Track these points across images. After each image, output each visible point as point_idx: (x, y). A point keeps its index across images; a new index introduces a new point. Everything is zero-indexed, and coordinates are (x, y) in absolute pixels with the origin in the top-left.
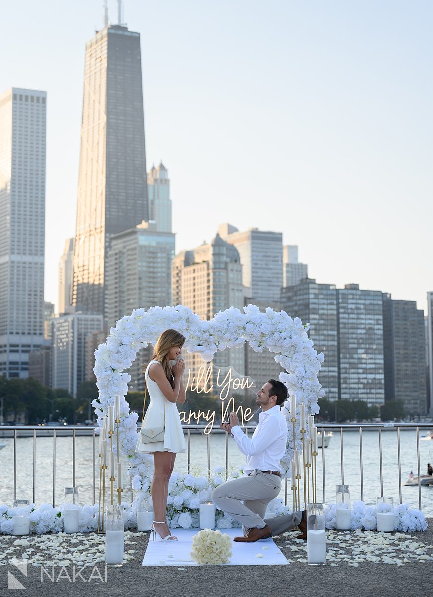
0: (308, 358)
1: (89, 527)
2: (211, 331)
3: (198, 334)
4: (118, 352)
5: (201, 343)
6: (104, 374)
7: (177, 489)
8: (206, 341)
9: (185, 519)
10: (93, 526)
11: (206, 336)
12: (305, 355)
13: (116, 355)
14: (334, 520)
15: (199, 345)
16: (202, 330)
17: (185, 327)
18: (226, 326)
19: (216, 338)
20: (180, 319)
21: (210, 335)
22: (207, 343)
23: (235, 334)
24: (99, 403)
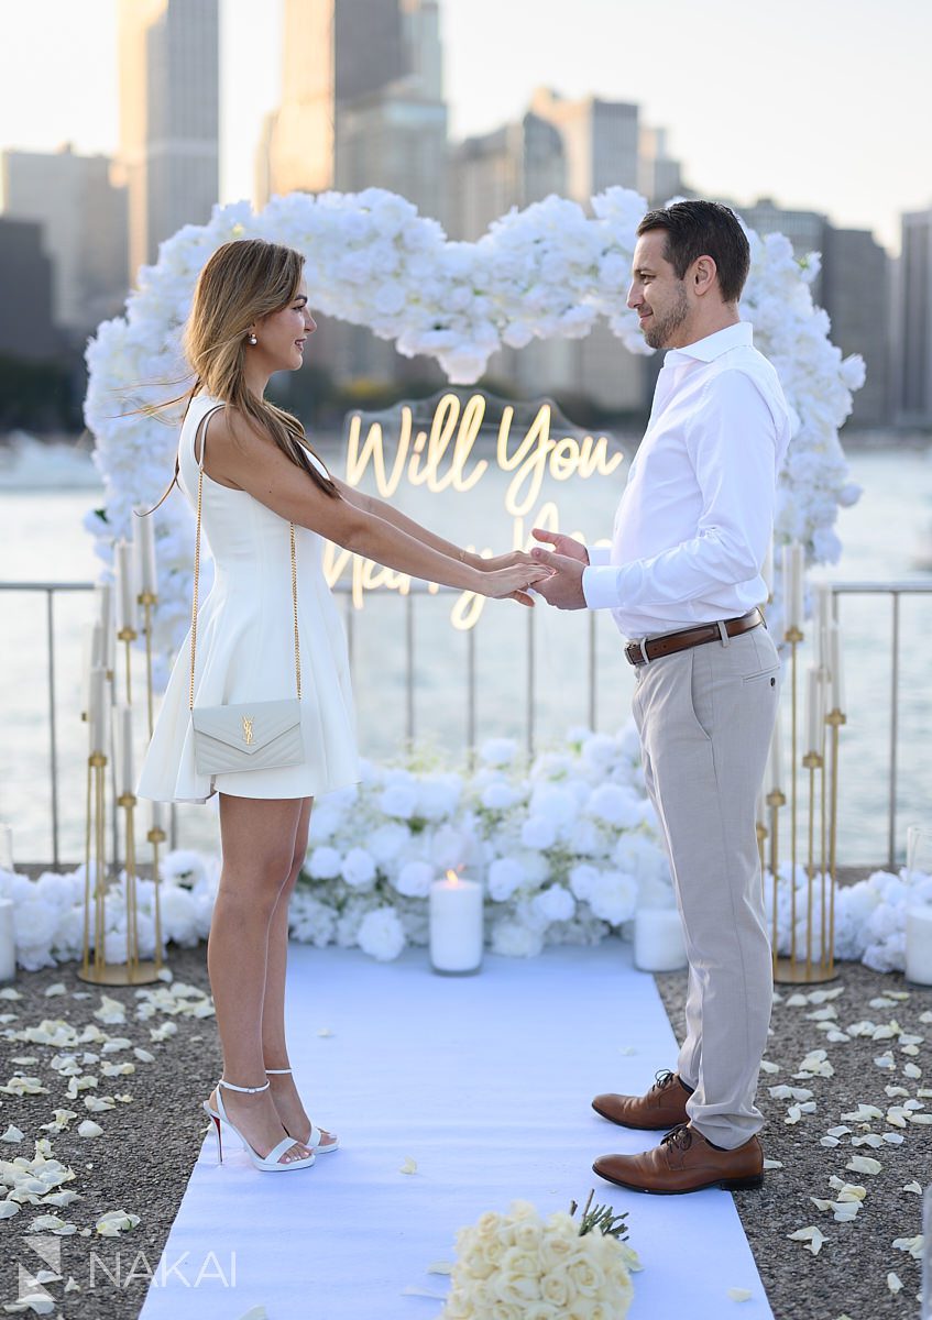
0: (810, 373)
1: (61, 946)
2: (480, 280)
3: (435, 289)
4: (164, 350)
5: (443, 319)
6: (116, 425)
7: (359, 819)
8: (462, 312)
9: (381, 930)
10: (73, 943)
11: (461, 295)
12: (801, 365)
13: (154, 359)
14: (894, 943)
15: (438, 328)
16: (449, 274)
17: (390, 265)
18: (530, 263)
19: (497, 303)
20: (374, 236)
21: (477, 293)
22: (464, 321)
23: (560, 290)
24: (104, 519)
